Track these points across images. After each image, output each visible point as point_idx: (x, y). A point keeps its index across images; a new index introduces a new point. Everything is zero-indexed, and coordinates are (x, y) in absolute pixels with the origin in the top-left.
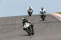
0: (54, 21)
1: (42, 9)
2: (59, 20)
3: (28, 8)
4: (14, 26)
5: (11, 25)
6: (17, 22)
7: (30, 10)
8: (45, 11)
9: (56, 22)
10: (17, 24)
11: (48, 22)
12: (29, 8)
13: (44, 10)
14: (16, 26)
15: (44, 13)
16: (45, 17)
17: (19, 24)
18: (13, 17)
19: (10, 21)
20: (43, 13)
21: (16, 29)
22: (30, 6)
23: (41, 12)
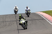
1: (27, 8)
3: (14, 8)
5: (2, 22)
6: (7, 20)
7: (16, 9)
8: (29, 9)
10: (7, 21)
12: (15, 7)
13: (29, 8)
14: (6, 23)
15: (29, 11)
16: (30, 14)
17: (9, 21)
18: (4, 15)
19: (1, 19)
20: (28, 11)
21: (6, 25)
22: (16, 6)
23: (26, 10)
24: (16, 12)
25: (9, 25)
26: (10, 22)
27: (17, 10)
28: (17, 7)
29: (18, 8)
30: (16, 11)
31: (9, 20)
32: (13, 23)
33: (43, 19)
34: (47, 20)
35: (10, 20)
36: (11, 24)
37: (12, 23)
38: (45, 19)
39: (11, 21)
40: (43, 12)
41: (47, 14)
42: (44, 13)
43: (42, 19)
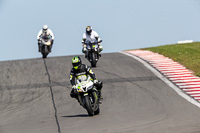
0: (134, 76)
2: (152, 73)
3: (40, 34)
4: (6, 92)
6: (14, 81)
7: (46, 38)
8: (97, 38)
9: (141, 79)
10: (16, 87)
11: (117, 81)
12: (41, 32)
13: (94, 34)
14: (10, 94)
15: (94, 44)
16: (98, 56)
17: (22, 87)
18: (2, 64)
20: (91, 44)
21: (10, 103)
22: (45, 27)
24: (44, 50)
25: (22, 102)
26: (24, 90)
27: (48, 43)
28: (49, 32)
29: (52, 34)
30: (44, 46)
31: (21, 83)
32: (35, 95)
33: (153, 78)
34: (167, 82)
35: (26, 83)
36: (30, 98)
37: (33, 93)
38: (160, 76)
39: (28, 86)
40: (154, 50)
41: (167, 59)
42: (157, 55)
43: (148, 78)
